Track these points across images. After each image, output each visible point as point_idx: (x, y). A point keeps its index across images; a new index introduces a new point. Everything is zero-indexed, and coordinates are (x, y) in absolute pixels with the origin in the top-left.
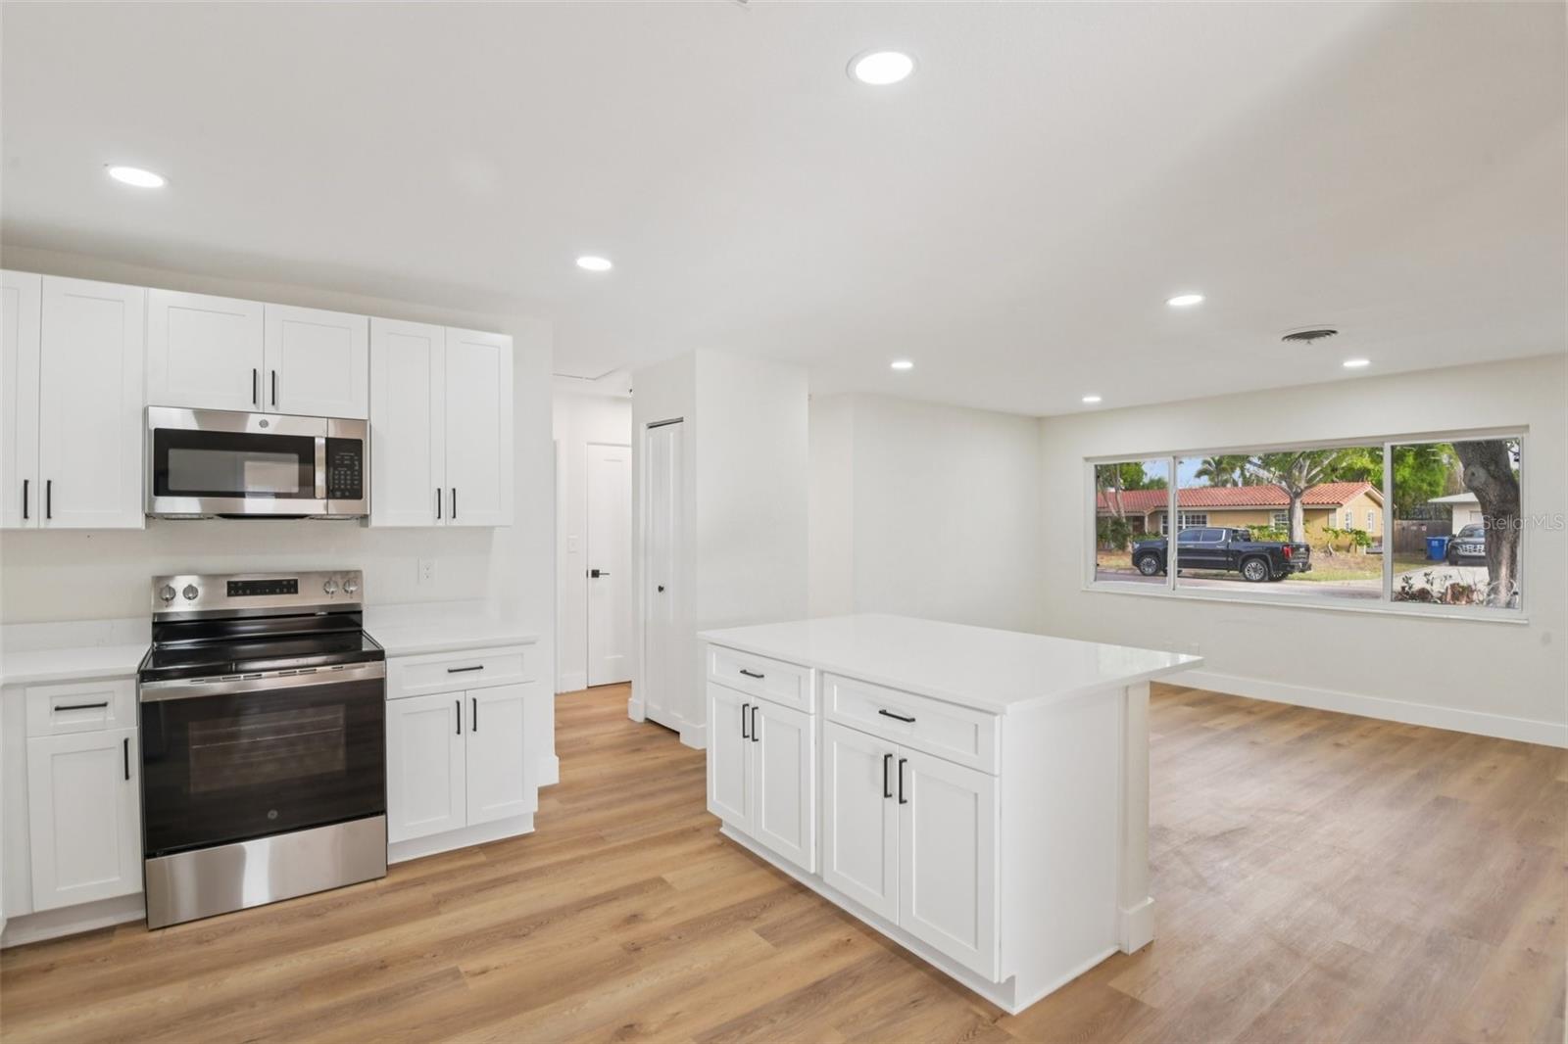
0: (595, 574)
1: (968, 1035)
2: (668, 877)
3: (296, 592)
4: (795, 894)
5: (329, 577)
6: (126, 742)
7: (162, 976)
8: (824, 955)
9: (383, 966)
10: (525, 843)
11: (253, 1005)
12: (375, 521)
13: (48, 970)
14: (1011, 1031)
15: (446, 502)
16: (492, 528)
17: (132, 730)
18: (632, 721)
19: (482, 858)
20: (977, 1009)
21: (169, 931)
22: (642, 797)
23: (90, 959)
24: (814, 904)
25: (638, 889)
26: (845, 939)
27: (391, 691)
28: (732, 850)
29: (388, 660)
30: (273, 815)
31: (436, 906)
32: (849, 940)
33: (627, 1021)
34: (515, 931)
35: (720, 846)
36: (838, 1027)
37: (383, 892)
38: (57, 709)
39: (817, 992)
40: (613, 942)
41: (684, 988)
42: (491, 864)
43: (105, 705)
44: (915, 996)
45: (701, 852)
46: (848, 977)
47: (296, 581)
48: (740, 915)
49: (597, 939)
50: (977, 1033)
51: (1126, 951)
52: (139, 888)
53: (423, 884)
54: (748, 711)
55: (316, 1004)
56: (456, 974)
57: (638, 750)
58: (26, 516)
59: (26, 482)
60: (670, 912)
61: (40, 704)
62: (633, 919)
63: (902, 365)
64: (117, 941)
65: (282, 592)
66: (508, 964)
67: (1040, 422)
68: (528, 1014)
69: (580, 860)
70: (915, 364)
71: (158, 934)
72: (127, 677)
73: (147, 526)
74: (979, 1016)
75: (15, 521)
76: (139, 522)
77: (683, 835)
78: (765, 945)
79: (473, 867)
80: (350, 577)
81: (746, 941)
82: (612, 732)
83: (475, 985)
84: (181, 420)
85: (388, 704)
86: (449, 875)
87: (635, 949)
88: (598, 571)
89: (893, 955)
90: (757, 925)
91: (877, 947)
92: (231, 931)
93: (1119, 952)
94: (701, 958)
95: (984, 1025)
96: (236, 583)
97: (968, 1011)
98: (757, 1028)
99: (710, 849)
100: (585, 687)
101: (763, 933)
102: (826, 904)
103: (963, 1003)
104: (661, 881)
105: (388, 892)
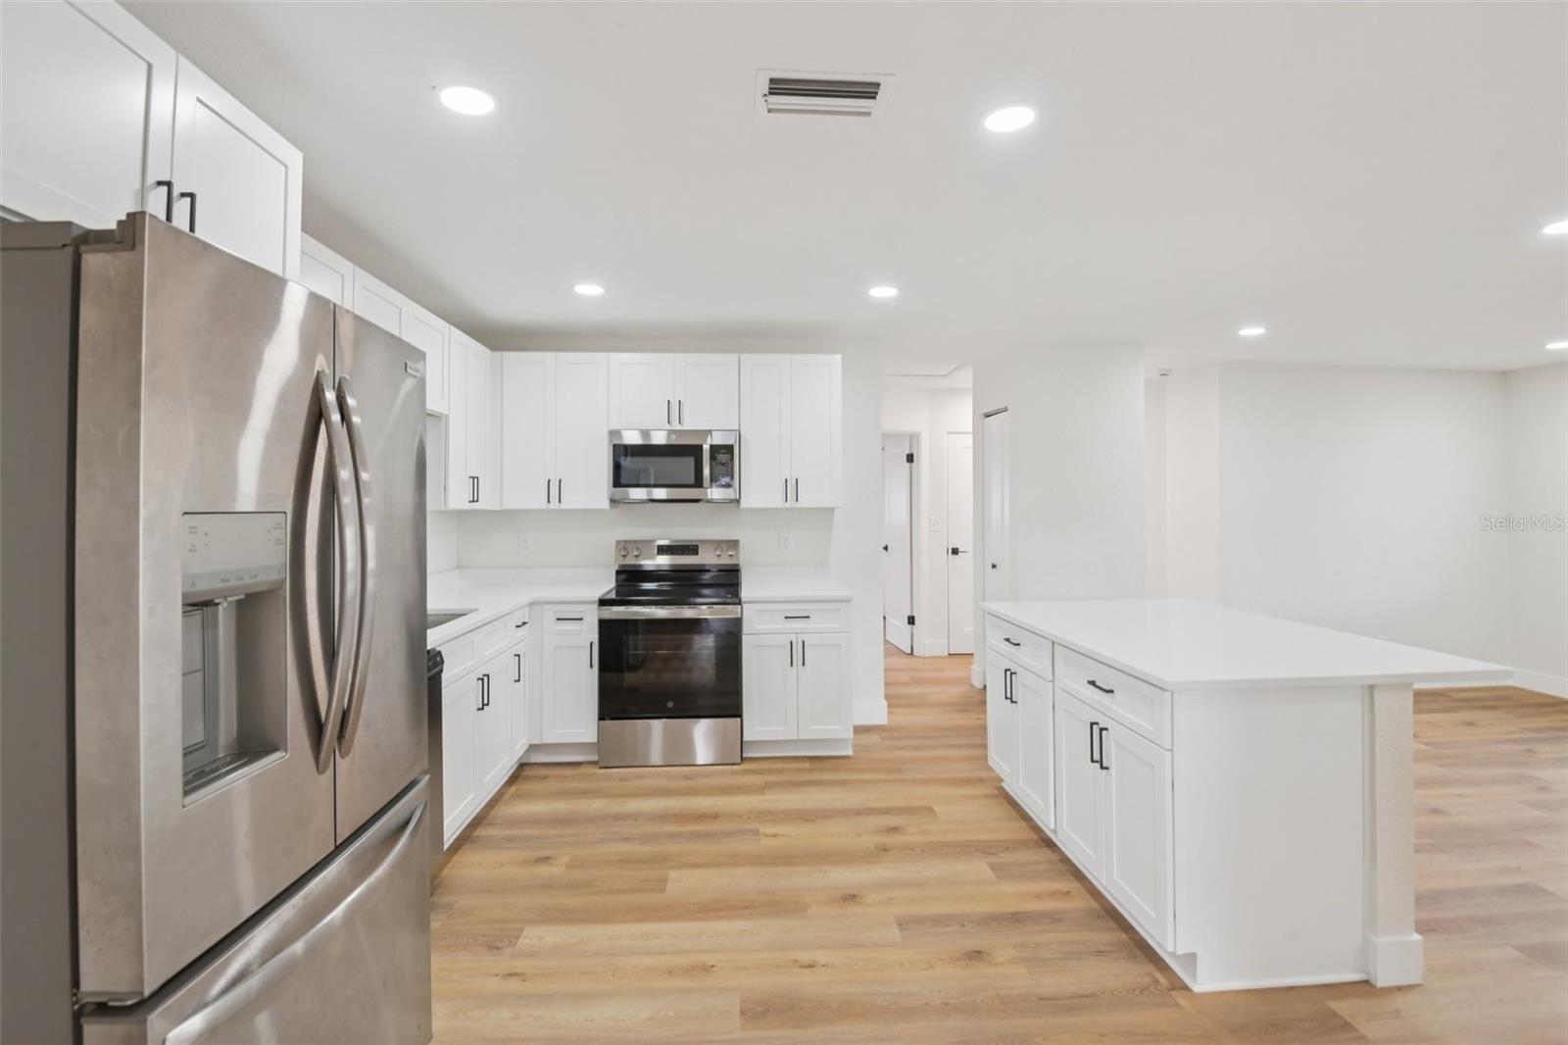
0: (955, 551)
1: (1134, 991)
2: (936, 809)
3: (697, 554)
4: (1040, 847)
5: (718, 544)
6: (591, 644)
7: (596, 794)
8: (1038, 896)
9: (715, 817)
10: (841, 761)
11: (636, 820)
12: (744, 504)
13: (545, 778)
14: (1182, 1002)
15: (791, 488)
16: (832, 510)
17: (595, 637)
18: (971, 685)
19: (807, 765)
20: (1159, 976)
21: (609, 770)
22: (952, 746)
23: (566, 777)
24: (1055, 858)
25: (910, 811)
26: (1066, 889)
27: (746, 629)
28: (1004, 801)
29: (745, 606)
30: (670, 704)
31: (765, 788)
32: (1068, 892)
33: (853, 892)
34: (806, 817)
35: (997, 796)
36: (1015, 947)
37: (733, 773)
38: (558, 619)
39: (1017, 919)
40: (871, 841)
41: (906, 884)
42: (811, 771)
43: (581, 619)
44: (1102, 948)
45: (975, 797)
46: (1053, 918)
47: (697, 546)
48: (983, 849)
49: (860, 835)
50: (1145, 992)
51: (1373, 982)
52: (596, 740)
53: (761, 774)
54: (1008, 673)
55: (669, 828)
56: (756, 832)
57: (966, 710)
58: (549, 501)
59: (549, 481)
60: (924, 832)
61: (549, 614)
62: (895, 830)
63: (1252, 331)
64: (583, 770)
65: (688, 554)
66: (793, 835)
67: (1505, 377)
68: (789, 868)
69: (875, 782)
70: (1267, 329)
71: (603, 771)
72: (592, 602)
73: (611, 507)
74: (1157, 981)
75: (543, 505)
76: (605, 504)
77: (968, 782)
78: (990, 874)
79: (798, 770)
80: (734, 544)
81: (977, 868)
82: (954, 692)
83: (765, 842)
84: (632, 438)
85: (744, 637)
86: (781, 771)
87: (885, 849)
88: (957, 549)
89: (1103, 914)
90: (993, 859)
91: (1094, 904)
92: (640, 777)
93: (1367, 982)
94: (931, 869)
95: (1157, 989)
96: (662, 546)
97: (1149, 974)
98: (948, 926)
99: (986, 796)
100: (946, 654)
101: (992, 867)
102: (1065, 860)
103: (1150, 968)
104: (930, 810)
105: (736, 774)
